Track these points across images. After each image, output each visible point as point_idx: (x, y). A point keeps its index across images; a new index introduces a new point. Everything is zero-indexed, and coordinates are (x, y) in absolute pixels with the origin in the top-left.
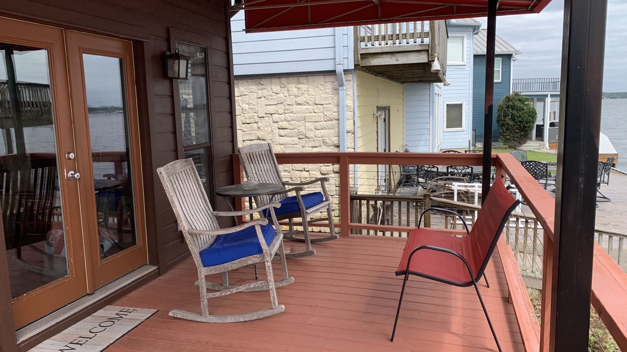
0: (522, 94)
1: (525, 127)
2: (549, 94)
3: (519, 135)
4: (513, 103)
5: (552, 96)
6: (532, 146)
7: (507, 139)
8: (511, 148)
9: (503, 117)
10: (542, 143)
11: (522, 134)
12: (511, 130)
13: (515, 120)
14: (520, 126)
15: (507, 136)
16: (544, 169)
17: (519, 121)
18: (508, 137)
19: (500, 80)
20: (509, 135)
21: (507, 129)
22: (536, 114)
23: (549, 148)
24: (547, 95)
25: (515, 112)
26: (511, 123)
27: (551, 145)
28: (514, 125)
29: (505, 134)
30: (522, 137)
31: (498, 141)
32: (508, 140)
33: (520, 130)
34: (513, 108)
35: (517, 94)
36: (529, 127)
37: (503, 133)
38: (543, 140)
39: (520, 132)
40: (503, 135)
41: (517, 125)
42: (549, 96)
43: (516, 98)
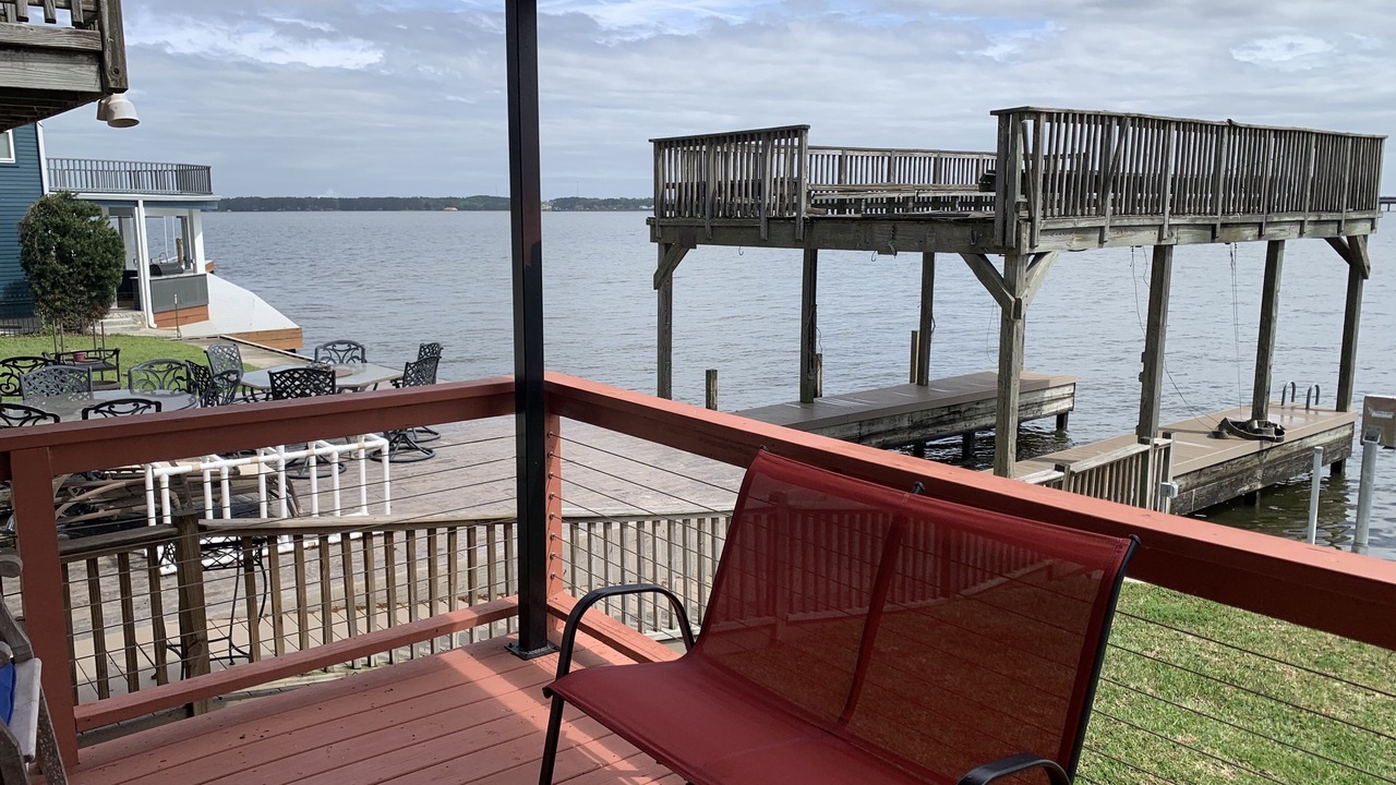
0: (81, 196)
1: (99, 278)
2: (141, 199)
3: (85, 297)
4: (62, 220)
5: (146, 203)
6: (118, 323)
7: (56, 310)
8: (70, 331)
9: (38, 254)
10: (139, 313)
11: (94, 294)
12: (63, 287)
13: (72, 260)
14: (87, 275)
15: (55, 300)
16: (327, 385)
17: (84, 264)
18: (58, 303)
19: (13, 160)
20: (59, 299)
21: (54, 285)
22: (122, 247)
23: (155, 326)
24: (137, 202)
25: (68, 241)
26: (64, 269)
27: (160, 317)
28: (70, 274)
29: (50, 297)
30: (95, 302)
31: (32, 315)
32: (60, 311)
33: (85, 286)
34: (63, 230)
35: (66, 196)
36: (109, 278)
37: (43, 294)
38: (138, 307)
39: (89, 292)
40: (43, 301)
41: (79, 274)
42: (141, 203)
43: (69, 206)
